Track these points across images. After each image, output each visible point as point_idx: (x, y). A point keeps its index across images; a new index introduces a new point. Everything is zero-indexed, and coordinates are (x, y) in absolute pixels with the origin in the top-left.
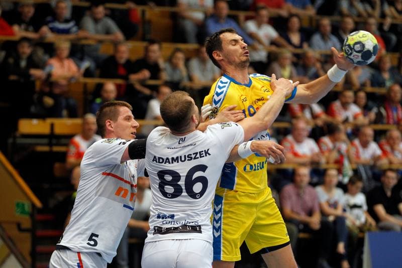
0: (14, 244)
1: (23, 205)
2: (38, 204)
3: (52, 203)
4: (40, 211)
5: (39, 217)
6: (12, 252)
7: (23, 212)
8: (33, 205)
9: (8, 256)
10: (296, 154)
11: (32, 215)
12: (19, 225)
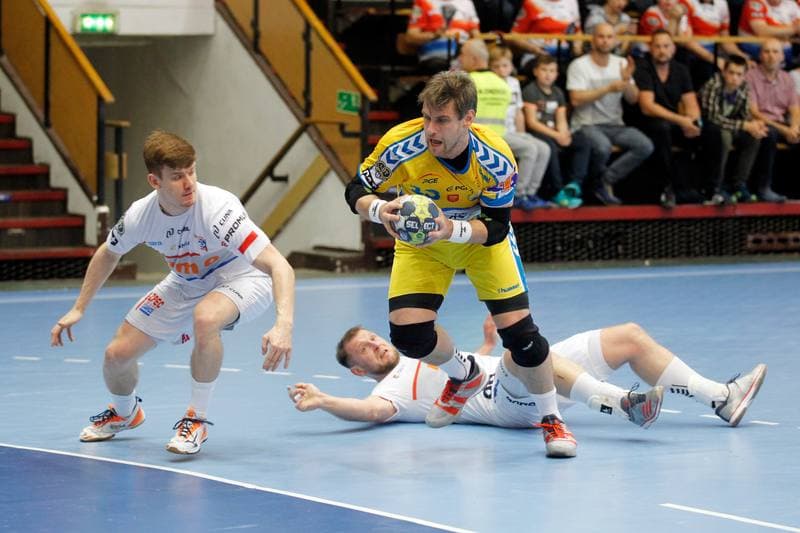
0: (337, 157)
1: (349, 96)
2: (372, 95)
3: (394, 95)
4: (374, 106)
5: (372, 115)
6: (333, 167)
7: (348, 107)
8: (364, 97)
9: (327, 173)
10: (769, 21)
11: (361, 112)
12: (342, 127)
